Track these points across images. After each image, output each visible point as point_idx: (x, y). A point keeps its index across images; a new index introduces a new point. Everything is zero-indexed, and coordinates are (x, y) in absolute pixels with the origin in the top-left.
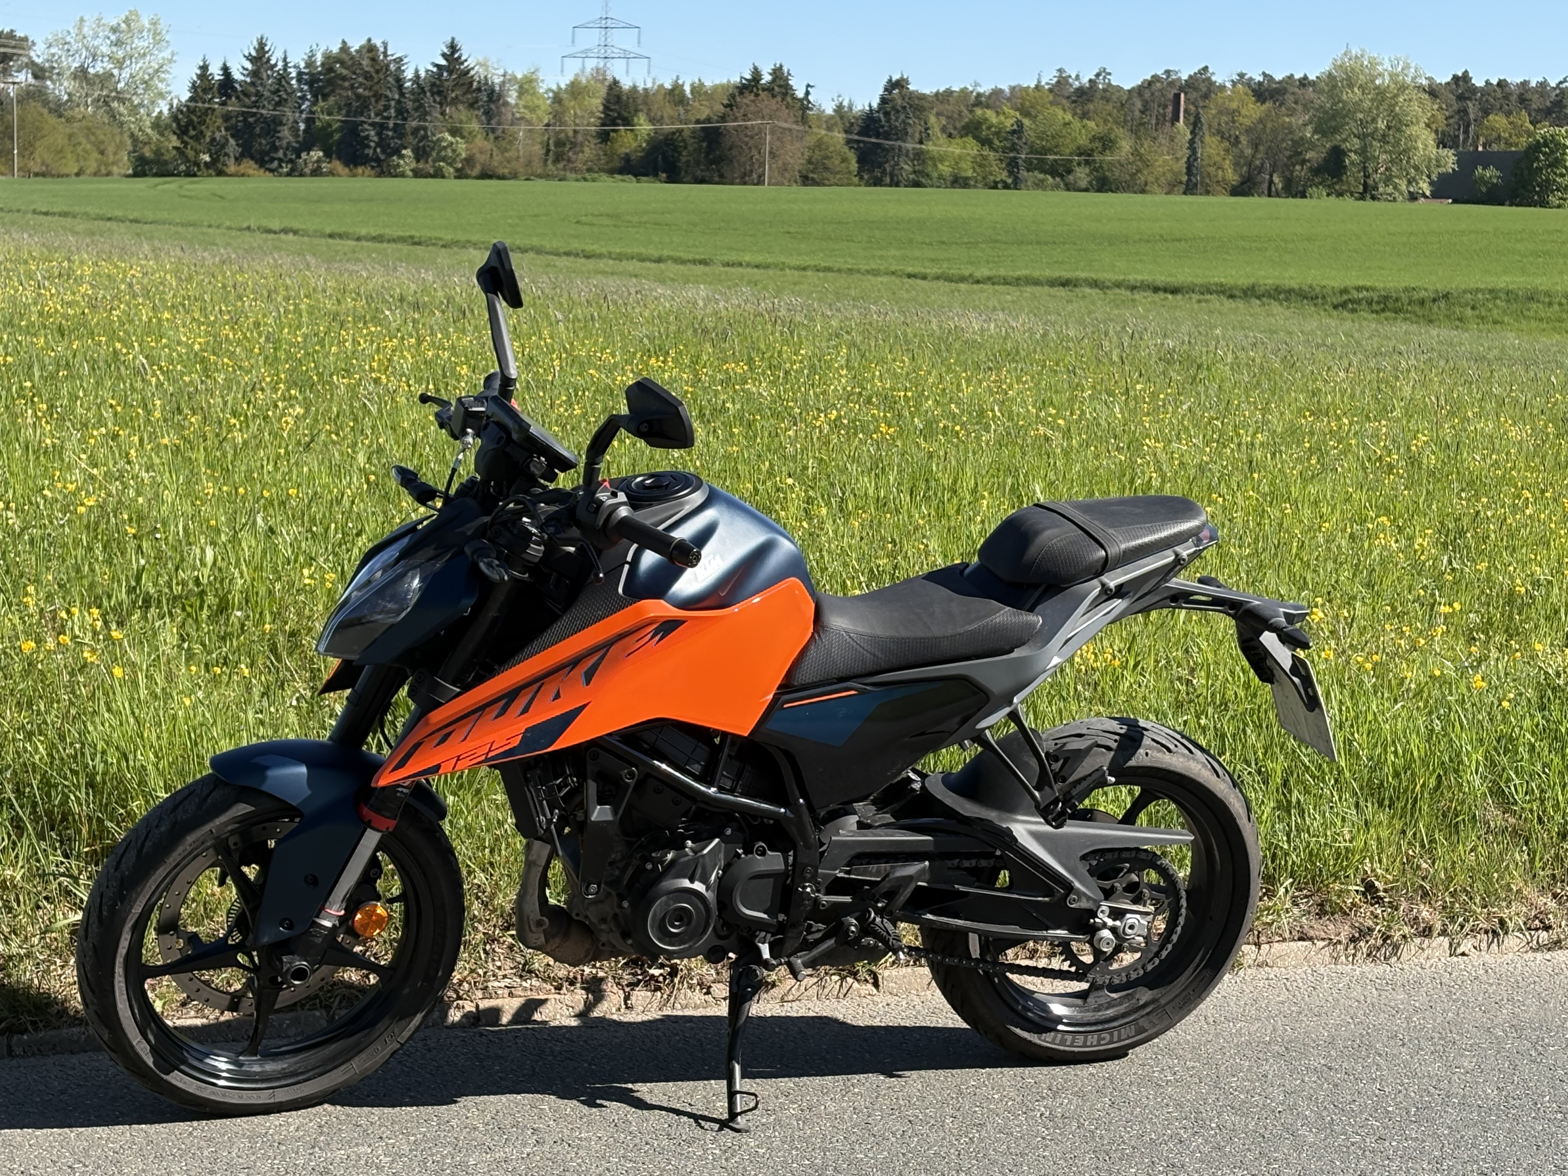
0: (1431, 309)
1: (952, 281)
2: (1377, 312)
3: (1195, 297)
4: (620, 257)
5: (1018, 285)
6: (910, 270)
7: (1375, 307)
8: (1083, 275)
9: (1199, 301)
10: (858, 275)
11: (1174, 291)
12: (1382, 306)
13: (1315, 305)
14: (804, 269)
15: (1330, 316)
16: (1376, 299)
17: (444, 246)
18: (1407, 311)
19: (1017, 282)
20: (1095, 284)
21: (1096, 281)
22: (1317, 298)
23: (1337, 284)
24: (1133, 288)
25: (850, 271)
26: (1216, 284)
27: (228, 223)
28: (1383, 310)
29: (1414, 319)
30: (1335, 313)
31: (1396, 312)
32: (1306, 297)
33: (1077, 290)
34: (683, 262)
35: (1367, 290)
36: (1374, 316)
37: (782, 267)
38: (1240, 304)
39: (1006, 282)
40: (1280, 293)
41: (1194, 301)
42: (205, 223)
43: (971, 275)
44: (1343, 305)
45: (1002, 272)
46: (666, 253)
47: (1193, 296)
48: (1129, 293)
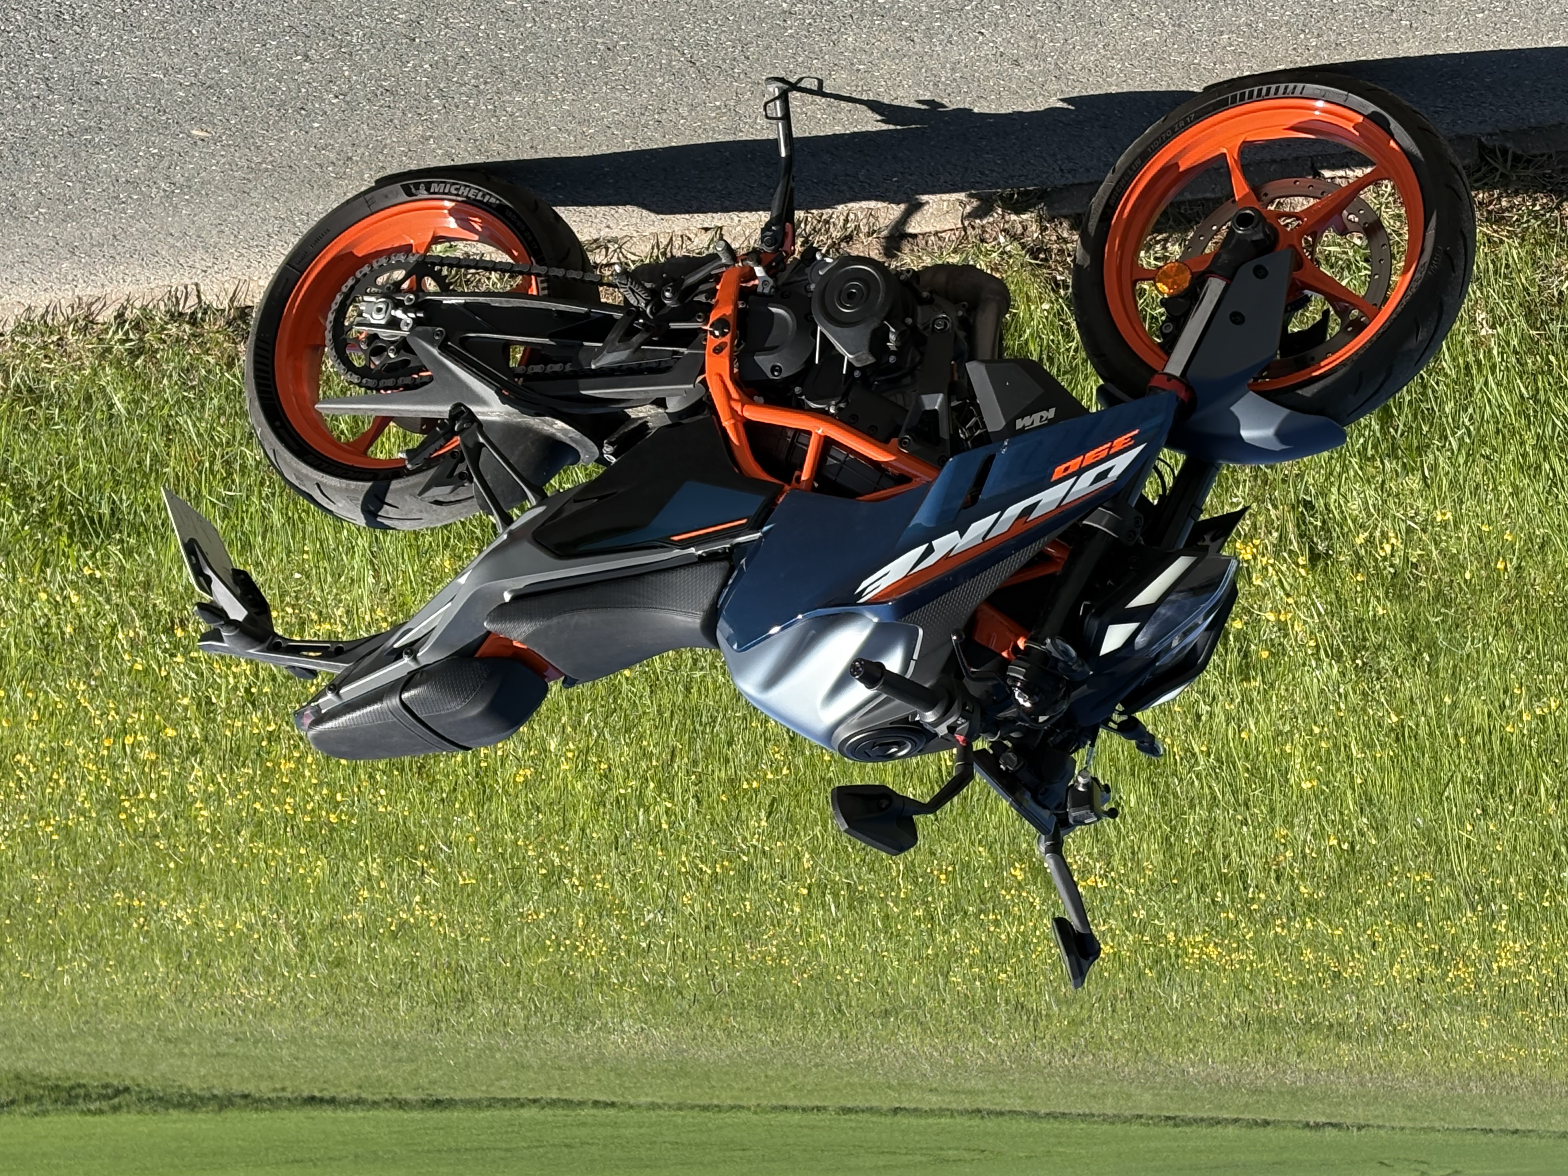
0: (17, 1092)
1: (565, 1101)
2: (79, 1086)
3: (288, 1094)
4: (940, 1112)
5: (489, 1099)
6: (612, 1112)
7: (82, 1092)
8: (416, 1115)
9: (283, 1089)
10: (671, 1102)
11: (311, 1100)
12: (73, 1093)
13: (149, 1091)
14: (732, 1108)
15: (133, 1079)
16: (80, 1101)
17: (1141, 1117)
18: (44, 1088)
19: (492, 1103)
20: (402, 1105)
21: (401, 1107)
22: (148, 1100)
23: (124, 1117)
24: (359, 1102)
25: (680, 1107)
26: (263, 1110)
27: (1382, 1132)
28: (72, 1088)
29: (37, 1079)
30: (128, 1082)
31: (57, 1086)
32: (161, 1099)
33: (424, 1097)
34: (871, 1110)
35: (89, 1110)
36: (82, 1082)
37: (759, 1109)
38: (237, 1087)
39: (505, 1103)
40: (190, 1103)
41: (290, 1090)
42: (1408, 1132)
43: (543, 1108)
44: (118, 1092)
45: (507, 1114)
46: (888, 1120)
47: (290, 1096)
48: (364, 1095)
